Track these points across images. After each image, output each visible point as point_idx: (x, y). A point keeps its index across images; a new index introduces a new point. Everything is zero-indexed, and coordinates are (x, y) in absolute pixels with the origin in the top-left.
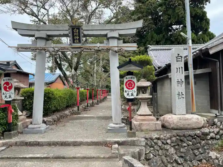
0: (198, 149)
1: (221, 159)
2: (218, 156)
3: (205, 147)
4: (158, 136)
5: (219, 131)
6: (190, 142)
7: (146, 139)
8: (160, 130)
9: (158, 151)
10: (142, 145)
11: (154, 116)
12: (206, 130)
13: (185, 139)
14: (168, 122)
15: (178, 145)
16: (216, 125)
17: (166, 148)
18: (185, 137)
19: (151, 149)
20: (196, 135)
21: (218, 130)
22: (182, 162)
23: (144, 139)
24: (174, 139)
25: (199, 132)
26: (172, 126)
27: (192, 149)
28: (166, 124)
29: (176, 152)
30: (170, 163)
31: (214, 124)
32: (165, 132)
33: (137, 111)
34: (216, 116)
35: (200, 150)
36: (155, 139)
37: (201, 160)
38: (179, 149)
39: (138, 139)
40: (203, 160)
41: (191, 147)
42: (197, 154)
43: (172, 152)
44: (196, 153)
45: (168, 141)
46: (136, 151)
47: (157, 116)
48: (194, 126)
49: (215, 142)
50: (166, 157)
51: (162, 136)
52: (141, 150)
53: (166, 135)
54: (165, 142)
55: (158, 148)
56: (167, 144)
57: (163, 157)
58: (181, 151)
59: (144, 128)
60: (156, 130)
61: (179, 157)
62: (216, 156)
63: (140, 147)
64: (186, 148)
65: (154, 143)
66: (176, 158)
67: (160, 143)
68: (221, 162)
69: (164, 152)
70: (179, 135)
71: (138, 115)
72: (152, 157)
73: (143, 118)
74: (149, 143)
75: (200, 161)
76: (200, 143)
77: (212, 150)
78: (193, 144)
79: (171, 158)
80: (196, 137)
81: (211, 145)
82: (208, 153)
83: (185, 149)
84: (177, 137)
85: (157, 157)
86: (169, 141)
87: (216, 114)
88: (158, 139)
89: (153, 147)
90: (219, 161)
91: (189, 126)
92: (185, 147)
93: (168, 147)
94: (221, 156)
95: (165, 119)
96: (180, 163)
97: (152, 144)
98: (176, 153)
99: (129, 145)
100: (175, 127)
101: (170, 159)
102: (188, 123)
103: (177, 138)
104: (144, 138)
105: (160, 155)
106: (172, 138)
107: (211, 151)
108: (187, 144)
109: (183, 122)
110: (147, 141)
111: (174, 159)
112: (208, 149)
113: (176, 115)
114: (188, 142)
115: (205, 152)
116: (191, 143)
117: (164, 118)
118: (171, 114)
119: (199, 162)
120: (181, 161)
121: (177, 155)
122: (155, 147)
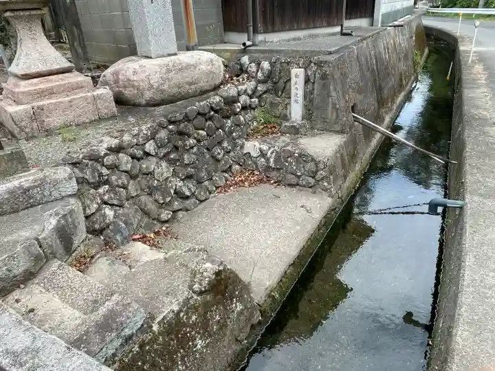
0: (220, 143)
1: (272, 153)
2: (265, 147)
3: (234, 134)
4: (117, 141)
5: (256, 88)
6: (201, 132)
7: (74, 164)
8: (113, 117)
9: (125, 187)
10: (63, 194)
11: (80, 70)
12: (230, 90)
13: (190, 128)
14: (133, 86)
15: (176, 148)
16: (246, 72)
17: (147, 168)
18: (189, 121)
19: (101, 190)
20: (212, 109)
21: (252, 84)
22: (193, 191)
23: (68, 169)
24: (163, 134)
25: (217, 99)
26: (148, 95)
27: (208, 149)
28: (128, 93)
29: (173, 170)
30: (164, 205)
31: (242, 70)
32: (132, 119)
33: (11, 61)
34: (245, 49)
35: (225, 144)
36: (106, 155)
37: (230, 167)
38: (180, 160)
39: (41, 175)
40: (233, 167)
41: (206, 142)
42: (219, 157)
43: (165, 175)
44: (219, 154)
45: (147, 145)
46: (46, 232)
47: (90, 70)
48: (204, 84)
49: (249, 115)
50: (150, 194)
51: (126, 138)
52: (64, 216)
53: (137, 129)
54: (139, 153)
55: (124, 179)
56: (147, 154)
57: (144, 198)
58: (186, 162)
59: (54, 121)
60: (100, 120)
61: (183, 180)
62: (260, 149)
63: (59, 208)
64: (195, 149)
65: (108, 168)
66: (176, 185)
67: (125, 161)
68: (272, 160)
69: (144, 182)
70: (173, 119)
71: (16, 76)
72: (112, 217)
73: (42, 86)
74: (88, 175)
75: (229, 170)
76: (222, 127)
77: (248, 137)
78: (208, 135)
79: (165, 192)
80: (212, 113)
81: (245, 125)
82: (242, 147)
83: (194, 154)
84: (171, 127)
85: (126, 204)
86: (150, 147)
87: (244, 44)
88: (117, 150)
89: (107, 182)
90: (268, 160)
91: (193, 87)
92: (192, 148)
93: (150, 164)
94: (270, 148)
95: (121, 77)
96: (188, 193)
97: (101, 175)
98: (175, 174)
99: (10, 213)
100: (158, 97)
101: (163, 196)
102: (189, 80)
103: (171, 131)
104: (65, 162)
105: (133, 197)
106: (156, 133)
107: (247, 140)
108: (195, 138)
109: (177, 78)
110: (81, 170)
111: (172, 192)
112: (240, 137)
113: (151, 58)
114: (198, 134)
115: (235, 145)
116: (203, 133)
117: (116, 73)
118: (133, 58)
119: (226, 175)
120: (190, 189)
121: (179, 177)
122: (114, 178)
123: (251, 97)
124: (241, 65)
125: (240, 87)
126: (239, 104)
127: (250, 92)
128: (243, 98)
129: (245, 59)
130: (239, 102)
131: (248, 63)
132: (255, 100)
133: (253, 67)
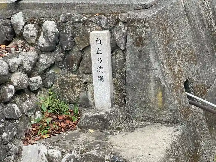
123: (30, 74)
124: (13, 27)
125: (12, 61)
126: (11, 87)
127: (27, 67)
128: (18, 78)
129: (18, 18)
130: (11, 83)
131: (22, 23)
132: (37, 79)
133: (31, 30)
